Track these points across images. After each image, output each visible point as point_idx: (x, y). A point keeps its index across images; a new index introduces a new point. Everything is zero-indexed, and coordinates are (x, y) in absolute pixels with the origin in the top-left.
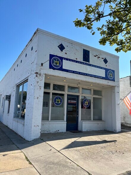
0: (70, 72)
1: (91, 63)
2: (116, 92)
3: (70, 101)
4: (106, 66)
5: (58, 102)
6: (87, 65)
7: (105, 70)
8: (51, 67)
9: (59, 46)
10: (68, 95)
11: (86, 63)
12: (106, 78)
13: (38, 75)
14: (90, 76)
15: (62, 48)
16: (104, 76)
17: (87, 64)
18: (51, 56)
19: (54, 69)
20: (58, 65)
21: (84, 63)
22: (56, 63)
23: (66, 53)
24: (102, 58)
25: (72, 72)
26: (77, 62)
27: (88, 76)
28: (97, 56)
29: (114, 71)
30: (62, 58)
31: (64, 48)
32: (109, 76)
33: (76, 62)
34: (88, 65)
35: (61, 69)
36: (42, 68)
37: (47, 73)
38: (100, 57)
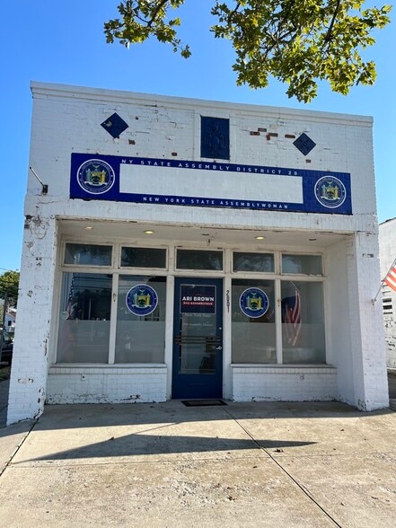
0: (148, 202)
1: (233, 161)
2: (359, 256)
3: (188, 298)
4: (308, 161)
6: (218, 169)
7: (300, 178)
8: (76, 192)
9: (107, 121)
11: (215, 163)
12: (310, 205)
13: (32, 224)
14: (235, 207)
15: (115, 126)
16: (300, 200)
17: (218, 165)
18: (77, 159)
19: (87, 197)
20: (101, 184)
21: (207, 163)
22: (96, 179)
23: (132, 142)
24: (287, 136)
26: (175, 164)
27: (224, 206)
28: (265, 130)
29: (345, 178)
30: (115, 161)
31: (125, 126)
32: (321, 199)
33: (172, 166)
34: (225, 170)
35: (115, 195)
36: (45, 199)
37: (62, 214)
38: (276, 135)
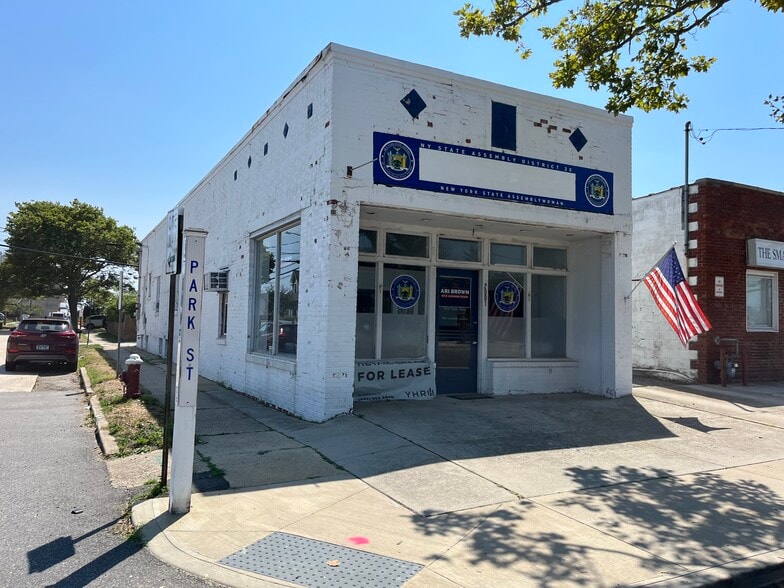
0: (445, 191)
1: (520, 151)
2: (617, 255)
3: (446, 291)
4: (581, 158)
5: (405, 294)
6: (506, 160)
7: (574, 175)
8: (379, 178)
9: (406, 98)
10: (440, 271)
11: (503, 154)
12: (580, 204)
13: (338, 210)
14: (520, 201)
15: (414, 104)
16: (573, 198)
17: (506, 156)
18: (379, 139)
19: (390, 183)
20: (402, 169)
21: (497, 153)
22: (398, 164)
23: (430, 124)
24: (565, 130)
25: (453, 189)
26: (469, 151)
27: (511, 200)
28: (546, 122)
29: (609, 176)
30: (415, 144)
31: (423, 106)
32: (590, 197)
33: (466, 153)
34: (512, 161)
35: (415, 183)
36: (351, 182)
37: (367, 201)
38: (555, 128)
